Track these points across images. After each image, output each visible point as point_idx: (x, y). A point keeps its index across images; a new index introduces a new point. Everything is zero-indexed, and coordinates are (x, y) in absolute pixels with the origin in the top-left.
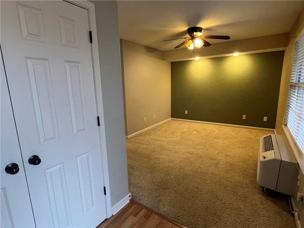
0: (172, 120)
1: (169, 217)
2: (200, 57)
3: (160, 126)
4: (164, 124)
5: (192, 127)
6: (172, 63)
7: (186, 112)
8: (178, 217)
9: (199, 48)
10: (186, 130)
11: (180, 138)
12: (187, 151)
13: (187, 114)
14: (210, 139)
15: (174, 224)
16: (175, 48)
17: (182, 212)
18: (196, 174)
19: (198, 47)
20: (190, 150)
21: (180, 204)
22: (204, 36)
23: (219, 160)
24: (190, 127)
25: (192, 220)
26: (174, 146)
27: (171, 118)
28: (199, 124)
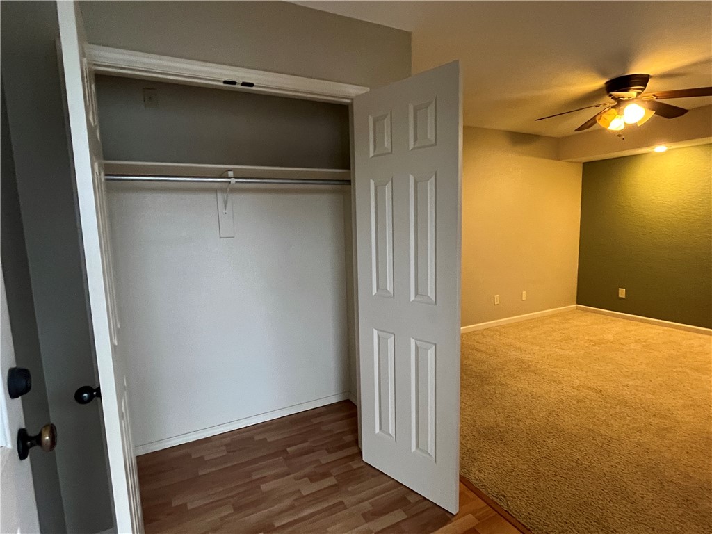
0: (577, 308)
1: (483, 491)
2: (669, 145)
3: (538, 319)
4: (551, 316)
5: (632, 333)
6: (585, 164)
7: (622, 292)
8: (504, 497)
9: (638, 125)
10: (610, 337)
11: (582, 352)
12: (591, 384)
13: (624, 296)
14: (679, 369)
15: (488, 504)
16: (576, 130)
17: (517, 492)
18: (589, 436)
19: (636, 124)
20: (599, 383)
21: (518, 478)
22: (654, 95)
23: (677, 422)
24: (627, 331)
25: (533, 511)
26: (555, 367)
27: (577, 303)
28: (658, 327)
